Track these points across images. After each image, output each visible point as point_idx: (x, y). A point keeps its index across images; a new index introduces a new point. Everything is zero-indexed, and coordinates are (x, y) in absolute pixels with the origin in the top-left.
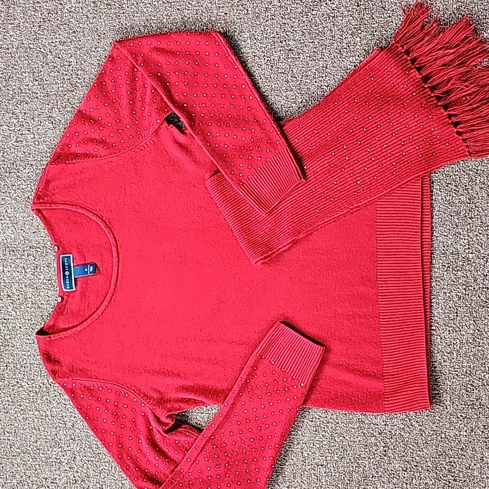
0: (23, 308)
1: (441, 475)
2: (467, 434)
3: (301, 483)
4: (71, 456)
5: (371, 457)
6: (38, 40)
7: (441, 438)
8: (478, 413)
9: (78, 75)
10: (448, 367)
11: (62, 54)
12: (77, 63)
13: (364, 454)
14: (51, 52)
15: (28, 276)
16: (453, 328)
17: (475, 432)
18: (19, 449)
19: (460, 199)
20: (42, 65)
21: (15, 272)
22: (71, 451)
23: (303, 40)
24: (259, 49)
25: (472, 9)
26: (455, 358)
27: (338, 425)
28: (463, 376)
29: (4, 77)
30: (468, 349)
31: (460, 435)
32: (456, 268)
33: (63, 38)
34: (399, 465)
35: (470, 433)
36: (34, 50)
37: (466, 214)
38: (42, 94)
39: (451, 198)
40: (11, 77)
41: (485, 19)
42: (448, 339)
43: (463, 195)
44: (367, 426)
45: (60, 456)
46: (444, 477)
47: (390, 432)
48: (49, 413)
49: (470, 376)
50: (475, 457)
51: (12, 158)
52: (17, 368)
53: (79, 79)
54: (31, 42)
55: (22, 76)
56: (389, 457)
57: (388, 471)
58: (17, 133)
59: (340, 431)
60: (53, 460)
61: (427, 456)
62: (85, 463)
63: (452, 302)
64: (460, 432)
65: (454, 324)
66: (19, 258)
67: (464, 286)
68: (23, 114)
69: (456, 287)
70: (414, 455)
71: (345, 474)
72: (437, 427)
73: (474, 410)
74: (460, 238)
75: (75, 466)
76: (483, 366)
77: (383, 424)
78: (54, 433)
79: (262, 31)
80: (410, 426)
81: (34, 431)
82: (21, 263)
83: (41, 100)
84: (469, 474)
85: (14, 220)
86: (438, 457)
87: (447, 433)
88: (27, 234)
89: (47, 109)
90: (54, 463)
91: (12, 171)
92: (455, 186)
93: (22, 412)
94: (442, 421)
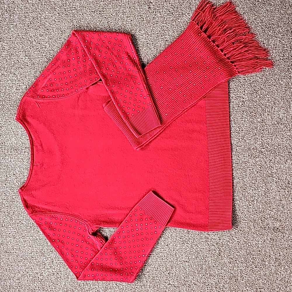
0: (22, 181)
1: (249, 265)
3: (176, 271)
4: (51, 260)
5: (212, 256)
6: (27, 33)
7: (249, 245)
8: (267, 232)
9: (50, 53)
10: (252, 208)
11: (41, 41)
12: (50, 46)
13: (209, 255)
14: (35, 40)
15: (24, 164)
16: (254, 188)
17: (266, 242)
18: (22, 257)
19: (257, 120)
20: (30, 48)
21: (17, 161)
22: (50, 258)
23: (174, 35)
24: (150, 40)
25: (262, 20)
26: (255, 204)
27: (194, 240)
28: (260, 213)
29: (9, 54)
30: (262, 199)
31: (258, 243)
32: (255, 156)
33: (41, 33)
34: (227, 260)
35: (264, 242)
36: (25, 39)
37: (261, 128)
38: (30, 64)
39: (252, 120)
40: (13, 54)
41: (270, 25)
42: (252, 194)
43: (259, 118)
44: (210, 240)
45: (44, 261)
46: (250, 266)
47: (222, 243)
48: (38, 238)
49: (263, 213)
50: (266, 255)
51: (14, 99)
52: (20, 214)
53: (51, 55)
54: (24, 35)
55: (19, 54)
56: (222, 256)
57: (221, 263)
58: (17, 85)
59: (196, 243)
60: (41, 263)
61: (241, 255)
62: (59, 264)
63: (253, 174)
64: (258, 242)
65: (255, 186)
66: (19, 153)
67: (260, 166)
68: (20, 75)
69: (256, 166)
70: (235, 255)
71: (199, 266)
72: (246, 240)
73: (265, 230)
74: (257, 141)
75: (53, 266)
76: (270, 207)
77: (218, 239)
78: (41, 249)
79: (151, 30)
80: (232, 240)
81: (30, 248)
82: (21, 156)
83: (30, 67)
84: (263, 264)
85: (16, 133)
86: (247, 255)
87: (251, 243)
88: (23, 141)
89: (33, 72)
90: (41, 265)
91: (15, 106)
92: (255, 113)
93: (23, 237)
94: (249, 236)
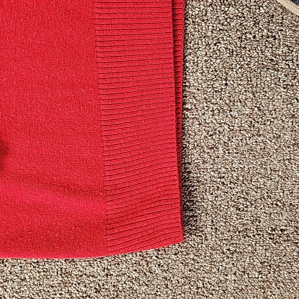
2: (236, 279)
7: (198, 288)
8: (254, 243)
10: (209, 171)
17: (248, 274)
27: (23, 283)
28: (232, 186)
31: (226, 280)
35: (242, 276)
42: (211, 125)
44: (75, 280)
47: (114, 286)
49: (243, 185)
59: (28, 292)
63: (218, 61)
64: (226, 275)
67: (238, 33)
69: (227, 34)
72: (190, 270)
73: (247, 238)
76: (264, 167)
77: (103, 274)
80: (148, 274)
87: (206, 279)
94: (198, 260)
